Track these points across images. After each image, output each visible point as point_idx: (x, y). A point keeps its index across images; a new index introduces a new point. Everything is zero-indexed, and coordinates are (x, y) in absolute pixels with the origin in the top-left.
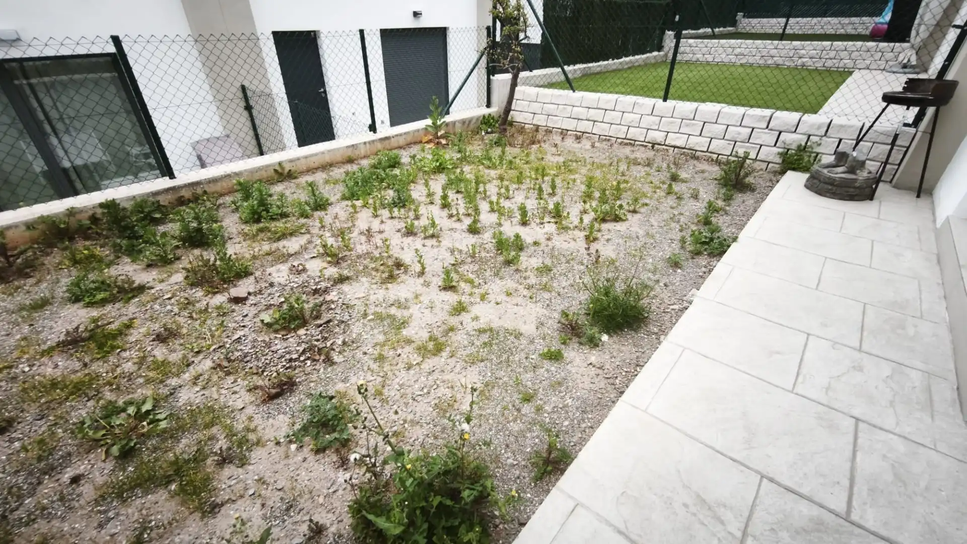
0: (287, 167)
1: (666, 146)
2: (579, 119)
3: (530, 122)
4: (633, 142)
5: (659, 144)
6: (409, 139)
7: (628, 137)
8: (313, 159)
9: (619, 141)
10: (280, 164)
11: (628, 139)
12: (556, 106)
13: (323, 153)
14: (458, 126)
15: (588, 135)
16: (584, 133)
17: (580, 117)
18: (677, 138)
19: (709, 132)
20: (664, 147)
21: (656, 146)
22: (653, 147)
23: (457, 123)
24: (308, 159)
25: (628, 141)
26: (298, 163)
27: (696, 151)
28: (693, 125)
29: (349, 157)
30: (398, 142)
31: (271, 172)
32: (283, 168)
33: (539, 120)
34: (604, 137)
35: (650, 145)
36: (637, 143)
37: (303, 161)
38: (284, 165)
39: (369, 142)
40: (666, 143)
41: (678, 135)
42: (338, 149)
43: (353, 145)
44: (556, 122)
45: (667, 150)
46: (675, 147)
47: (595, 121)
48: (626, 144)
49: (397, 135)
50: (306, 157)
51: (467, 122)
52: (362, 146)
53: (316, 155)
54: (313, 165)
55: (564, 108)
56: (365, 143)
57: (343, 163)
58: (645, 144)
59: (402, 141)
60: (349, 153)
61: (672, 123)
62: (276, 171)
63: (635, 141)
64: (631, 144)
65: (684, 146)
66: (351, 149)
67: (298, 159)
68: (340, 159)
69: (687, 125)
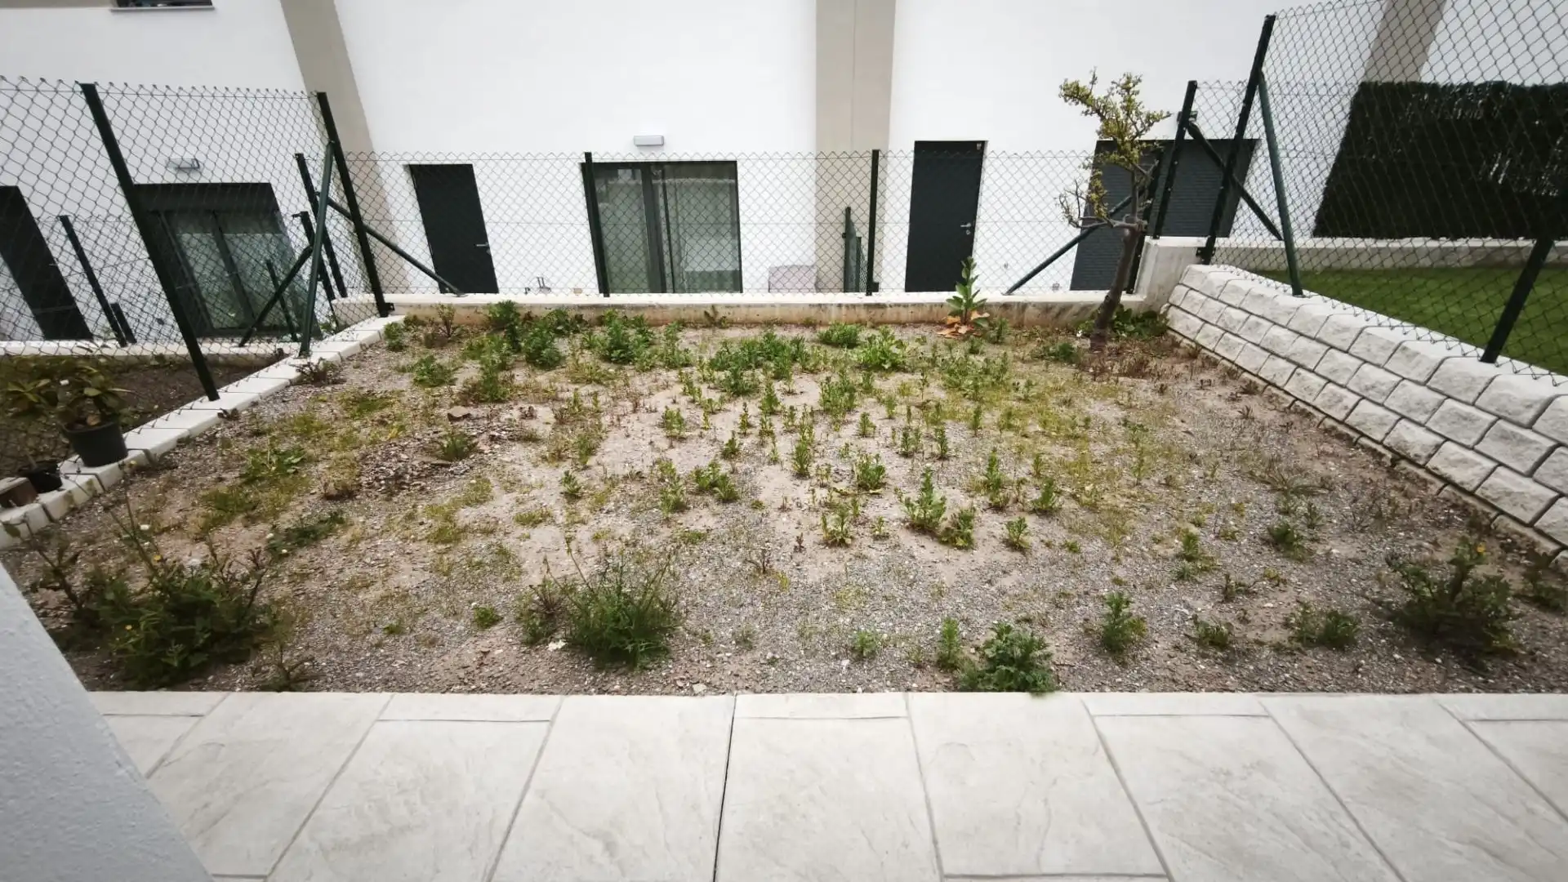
0: (722, 313)
1: (1429, 471)
2: (1273, 353)
3: (1192, 337)
4: (1356, 436)
5: (1412, 462)
6: (920, 314)
7: (1351, 420)
8: (759, 311)
9: (1329, 423)
10: (713, 307)
11: (1348, 426)
12: (1246, 315)
13: (773, 306)
14: (1031, 314)
15: (1274, 391)
16: (1269, 383)
17: (1277, 350)
18: (1464, 461)
19: (1558, 474)
20: (1421, 473)
21: (1403, 464)
22: (1394, 462)
23: (1030, 308)
24: (751, 310)
25: (1346, 431)
26: (737, 311)
27: (1502, 512)
28: (1523, 441)
29: (808, 319)
30: (898, 313)
31: (700, 314)
32: (716, 313)
33: (1207, 336)
34: (1302, 406)
35: (1389, 455)
36: (1364, 441)
37: (744, 311)
38: (718, 309)
39: (847, 306)
40: (1429, 465)
41: (1470, 455)
42: (797, 306)
43: (820, 305)
44: (1229, 349)
45: (1425, 481)
46: (1447, 481)
47: (1299, 366)
48: (1340, 436)
49: (898, 305)
50: (749, 306)
51: (1056, 310)
52: (834, 310)
53: (762, 306)
54: (754, 317)
55: (1258, 324)
56: (840, 305)
57: (797, 325)
58: (1380, 449)
59: (905, 315)
60: (813, 313)
61: (1465, 417)
62: (706, 313)
63: (1362, 435)
64: (1350, 438)
65: (1469, 488)
66: (816, 309)
67: (738, 306)
68: (795, 318)
69: (1505, 437)
